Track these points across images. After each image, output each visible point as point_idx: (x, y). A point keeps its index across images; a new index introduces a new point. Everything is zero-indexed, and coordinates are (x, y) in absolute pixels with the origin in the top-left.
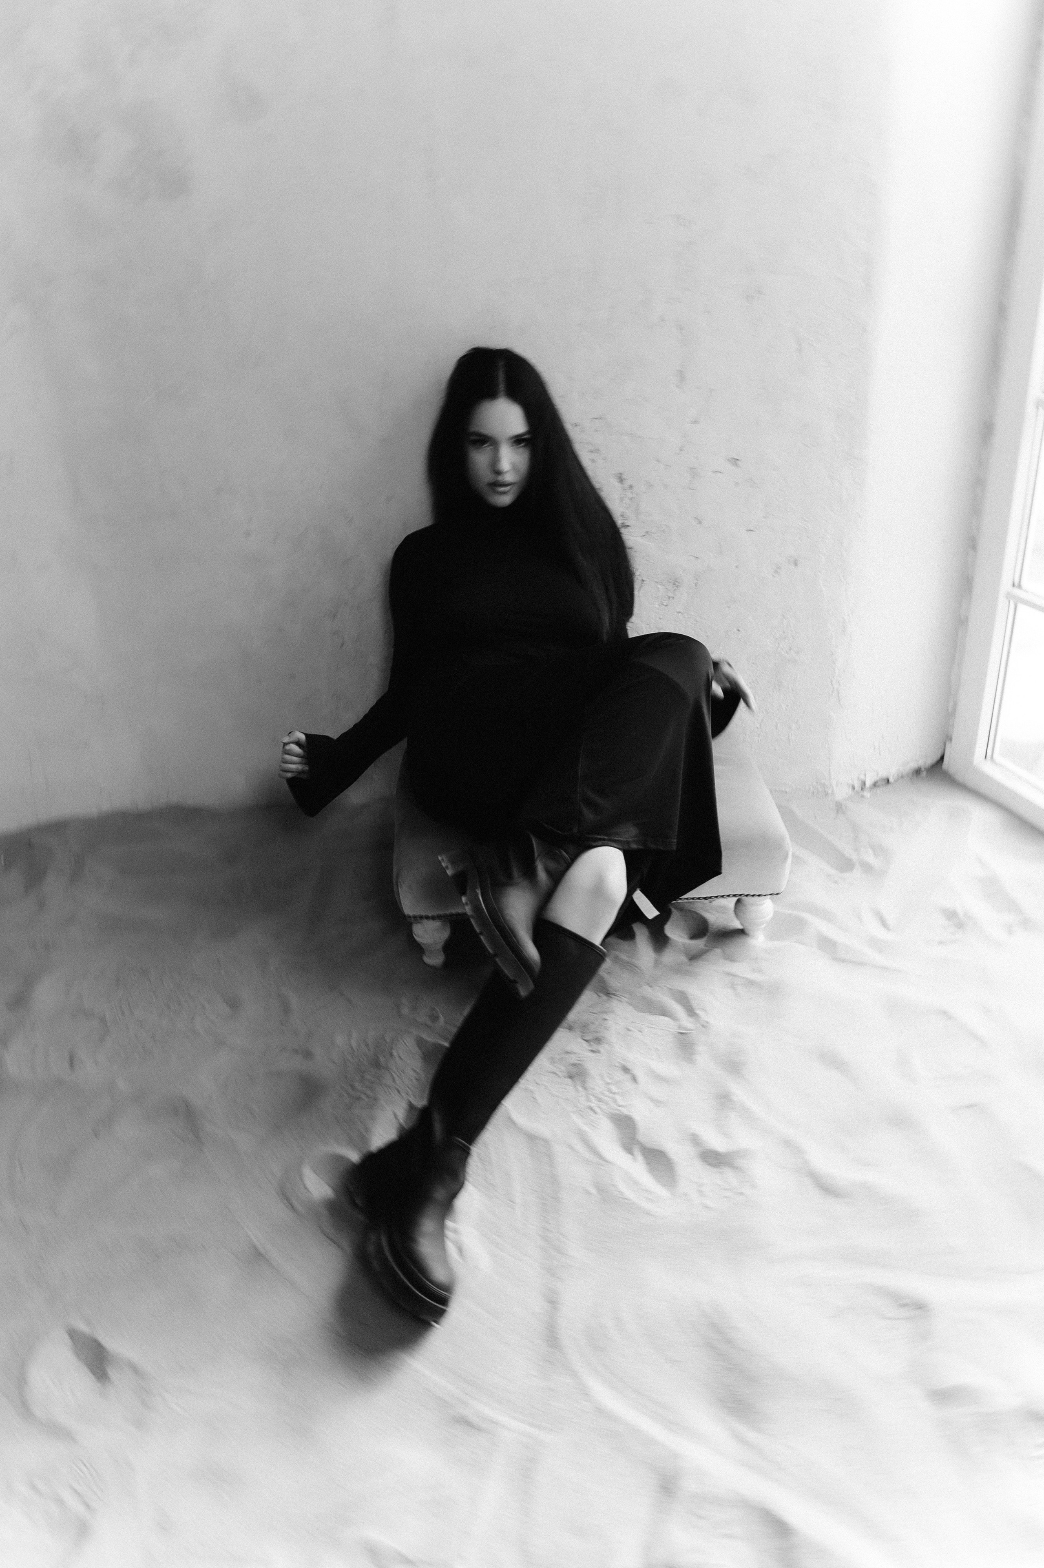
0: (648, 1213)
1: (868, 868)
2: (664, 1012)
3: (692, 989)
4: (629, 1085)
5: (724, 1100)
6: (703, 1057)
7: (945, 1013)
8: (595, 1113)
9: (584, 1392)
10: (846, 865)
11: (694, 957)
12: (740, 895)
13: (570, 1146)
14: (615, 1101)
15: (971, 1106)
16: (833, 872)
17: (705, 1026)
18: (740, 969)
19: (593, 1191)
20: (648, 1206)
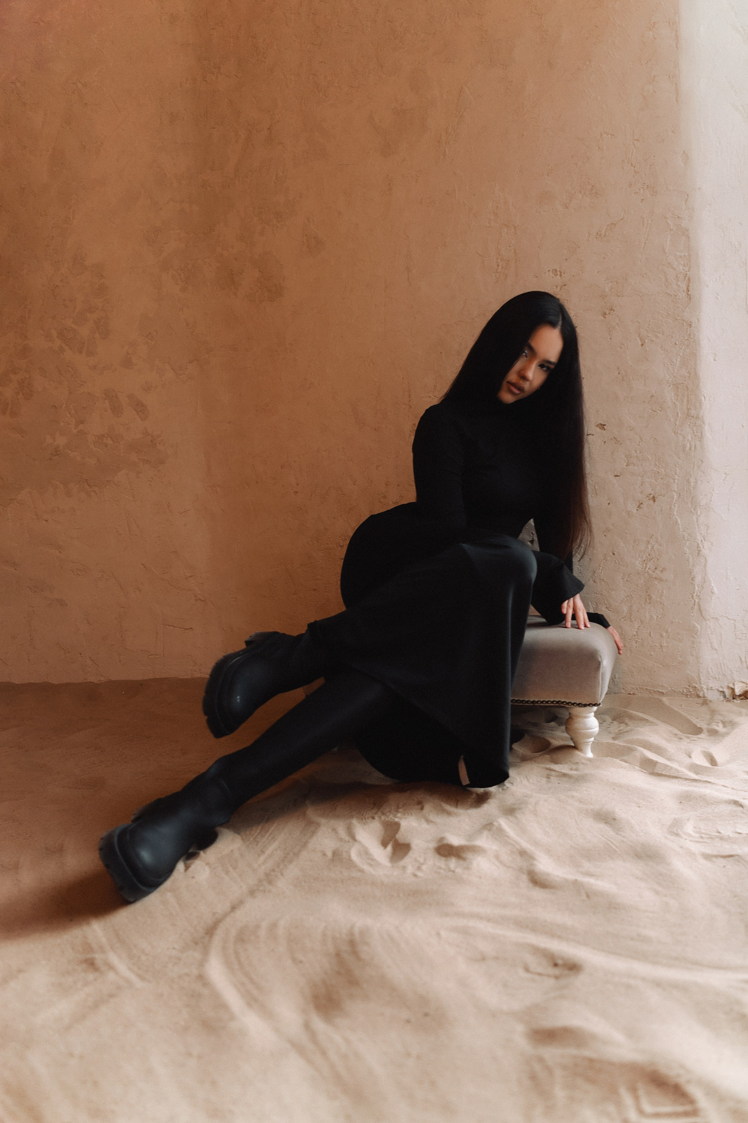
1: (713, 734)
5: (487, 826)
8: (374, 820)
9: (203, 964)
10: (693, 730)
14: (395, 816)
16: (680, 733)
18: (561, 768)
20: (366, 867)
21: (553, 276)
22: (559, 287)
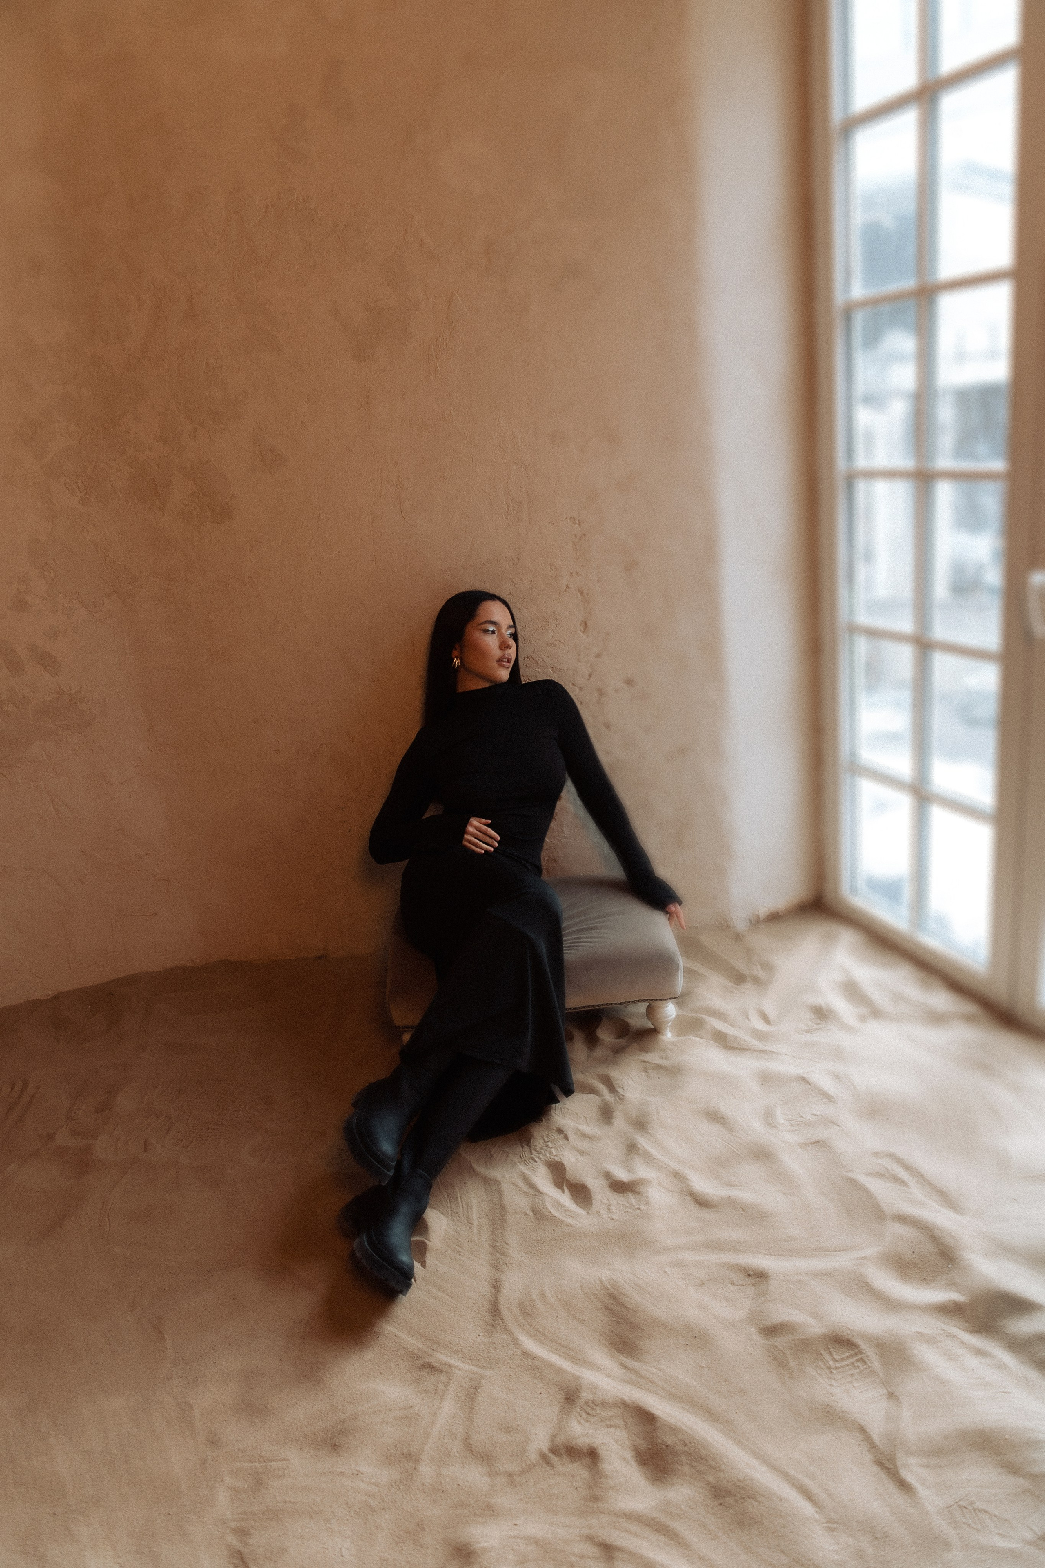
0: (569, 1225)
1: (757, 981)
2: (592, 1091)
3: (614, 1073)
4: (561, 1142)
5: (632, 1148)
6: (619, 1122)
7: (804, 1080)
8: (536, 1162)
9: (516, 1343)
10: (739, 978)
11: (618, 1051)
12: (652, 1000)
13: (514, 1184)
14: (550, 1153)
15: (817, 1142)
16: (730, 984)
17: (622, 1098)
18: (653, 1058)
19: (531, 1214)
20: (570, 1221)
21: (571, 523)
22: (578, 537)
